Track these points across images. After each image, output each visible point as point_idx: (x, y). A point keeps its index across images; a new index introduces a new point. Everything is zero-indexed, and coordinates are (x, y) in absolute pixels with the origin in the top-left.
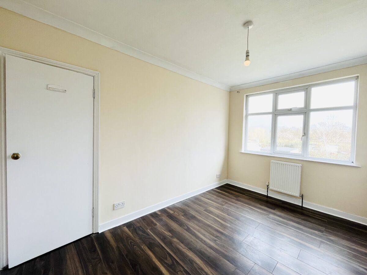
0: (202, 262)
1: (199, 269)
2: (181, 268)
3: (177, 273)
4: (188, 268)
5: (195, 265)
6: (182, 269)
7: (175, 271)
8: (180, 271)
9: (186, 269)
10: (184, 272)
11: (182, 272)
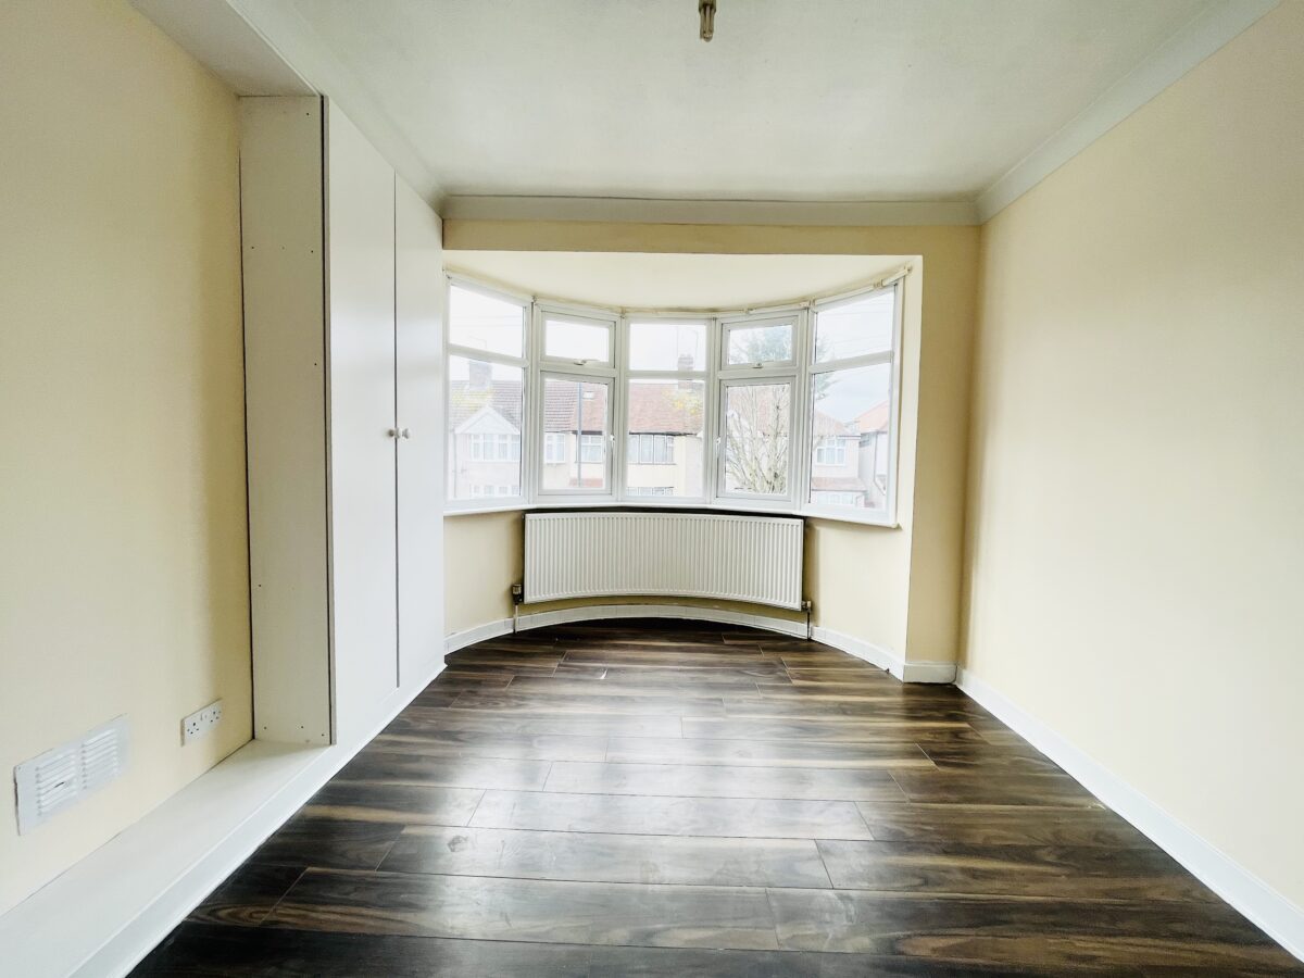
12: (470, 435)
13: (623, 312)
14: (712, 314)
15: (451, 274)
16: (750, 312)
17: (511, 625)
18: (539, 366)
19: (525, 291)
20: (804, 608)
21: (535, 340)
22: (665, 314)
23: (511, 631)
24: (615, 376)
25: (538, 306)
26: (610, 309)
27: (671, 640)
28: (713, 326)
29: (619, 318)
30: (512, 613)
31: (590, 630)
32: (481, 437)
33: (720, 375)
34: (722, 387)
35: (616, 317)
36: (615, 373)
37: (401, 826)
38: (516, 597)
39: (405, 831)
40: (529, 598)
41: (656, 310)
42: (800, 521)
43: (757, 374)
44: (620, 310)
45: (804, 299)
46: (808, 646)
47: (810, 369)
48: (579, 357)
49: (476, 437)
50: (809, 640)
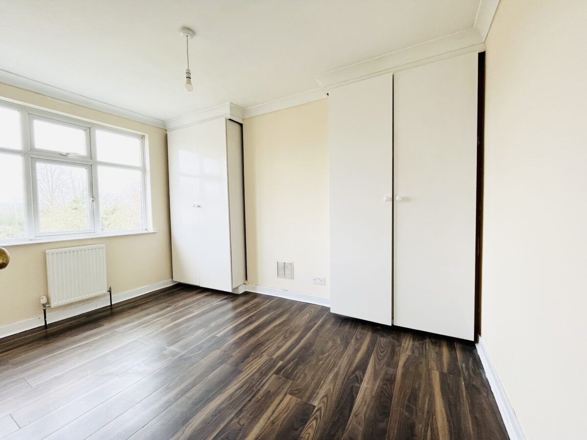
0: (218, 398)
1: (231, 398)
2: (233, 422)
3: (244, 425)
4: (231, 413)
5: (224, 406)
6: (236, 420)
7: (240, 430)
8: (238, 422)
9: (232, 415)
10: (240, 416)
11: (240, 419)
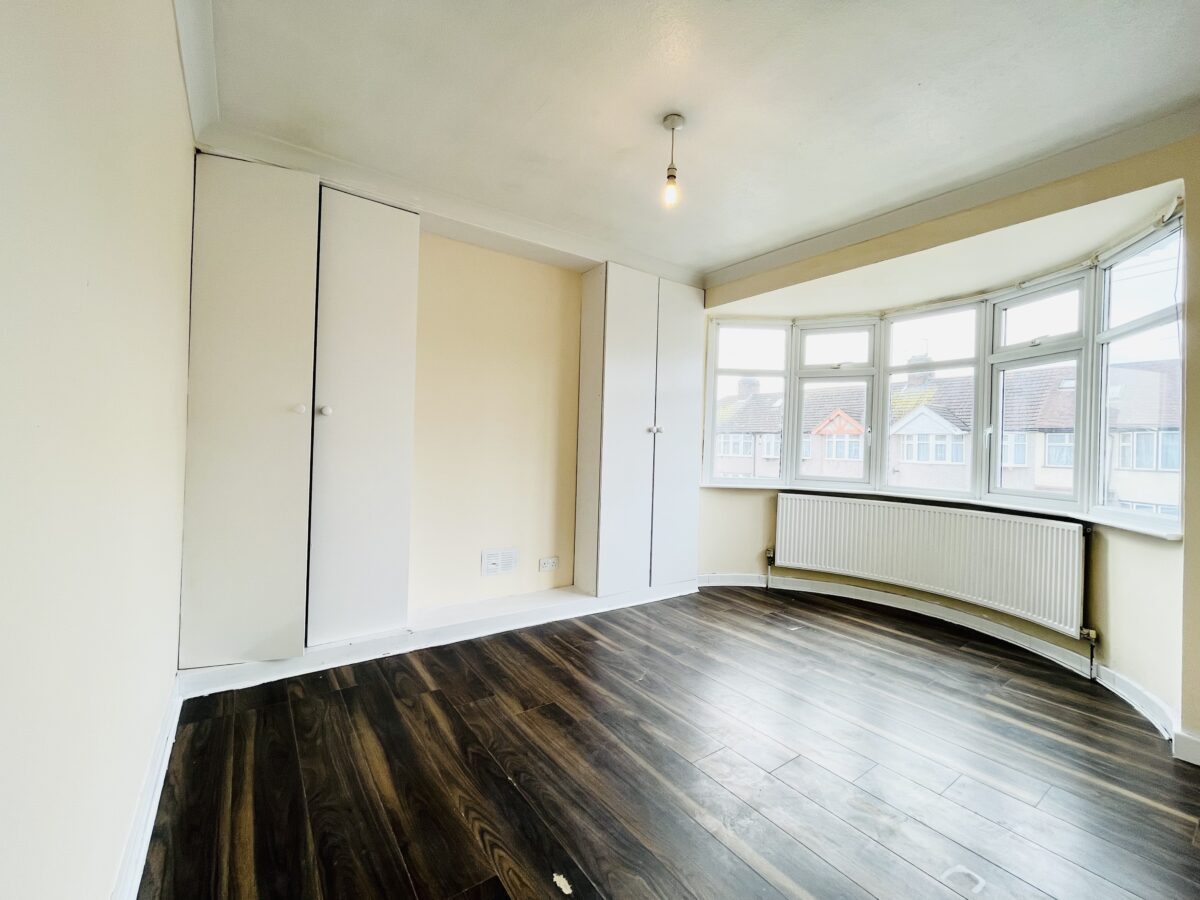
12: (903, 435)
13: (883, 315)
14: (981, 297)
15: (718, 321)
16: (1025, 286)
17: (765, 580)
18: (798, 373)
19: (785, 318)
20: (1085, 638)
21: (795, 352)
22: (924, 308)
23: (765, 586)
24: (875, 373)
25: (799, 327)
26: (868, 314)
27: (915, 633)
28: (983, 309)
29: (880, 319)
30: (766, 573)
31: (831, 602)
32: (915, 438)
33: (992, 359)
34: (994, 370)
35: (876, 320)
36: (874, 371)
37: (597, 639)
38: (771, 561)
39: (597, 642)
40: (778, 562)
41: (916, 306)
42: (1078, 527)
43: (1038, 352)
44: (878, 314)
45: (1087, 256)
46: (1093, 689)
47: (1100, 338)
48: (835, 362)
49: (909, 437)
50: (1093, 681)
